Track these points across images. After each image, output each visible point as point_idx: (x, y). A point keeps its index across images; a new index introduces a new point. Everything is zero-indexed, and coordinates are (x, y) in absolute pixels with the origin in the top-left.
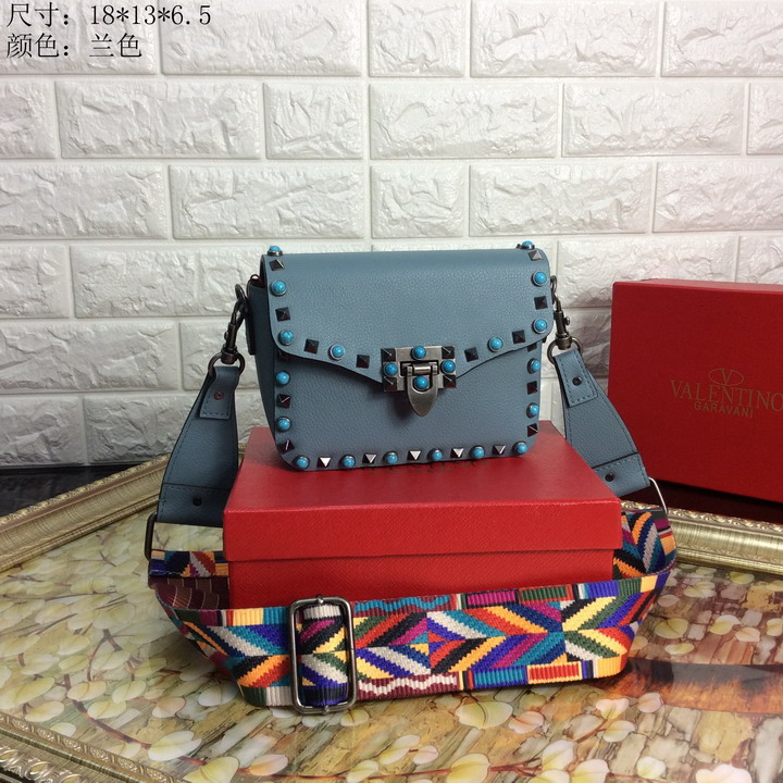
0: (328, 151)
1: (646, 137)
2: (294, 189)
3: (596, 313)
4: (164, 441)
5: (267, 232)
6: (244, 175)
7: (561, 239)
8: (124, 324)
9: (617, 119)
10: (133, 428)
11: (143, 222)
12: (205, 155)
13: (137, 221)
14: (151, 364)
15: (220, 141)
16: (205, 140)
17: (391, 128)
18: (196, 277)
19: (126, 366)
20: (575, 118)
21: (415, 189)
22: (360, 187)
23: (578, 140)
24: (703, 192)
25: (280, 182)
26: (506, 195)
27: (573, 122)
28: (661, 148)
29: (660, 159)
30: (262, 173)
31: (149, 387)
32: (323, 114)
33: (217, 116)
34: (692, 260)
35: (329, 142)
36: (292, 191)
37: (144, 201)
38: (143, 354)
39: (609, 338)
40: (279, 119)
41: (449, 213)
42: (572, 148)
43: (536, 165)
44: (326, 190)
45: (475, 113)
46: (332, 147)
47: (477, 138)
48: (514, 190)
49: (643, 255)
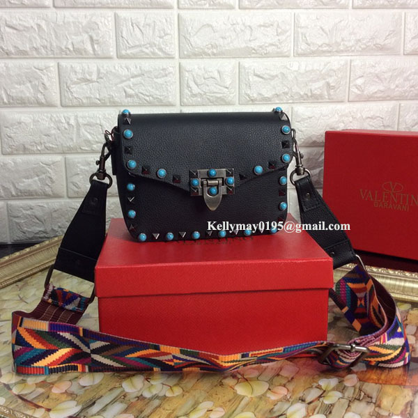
0: (154, 53)
1: (344, 45)
2: (134, 76)
3: (315, 150)
4: (56, 228)
5: (117, 102)
6: (103, 67)
7: (294, 106)
8: (32, 158)
9: (327, 34)
10: (38, 221)
11: (43, 96)
12: (80, 56)
13: (39, 96)
14: (48, 182)
15: (89, 48)
16: (80, 47)
17: (192, 40)
18: (75, 129)
19: (33, 184)
20: (302, 34)
21: (206, 76)
22: (174, 75)
23: (304, 46)
24: (378, 77)
25: (125, 72)
26: (261, 80)
27: (300, 35)
28: (353, 51)
29: (352, 58)
30: (114, 67)
31: (47, 196)
32: (151, 32)
33: (87, 33)
34: (371, 118)
35: (154, 48)
36: (133, 77)
37: (43, 84)
38: (44, 176)
39: (323, 164)
40: (124, 35)
41: (227, 90)
42: (300, 51)
43: (278, 62)
44: (153, 77)
45: (242, 31)
46: (157, 51)
47: (243, 45)
48: (266, 76)
49: (342, 116)
